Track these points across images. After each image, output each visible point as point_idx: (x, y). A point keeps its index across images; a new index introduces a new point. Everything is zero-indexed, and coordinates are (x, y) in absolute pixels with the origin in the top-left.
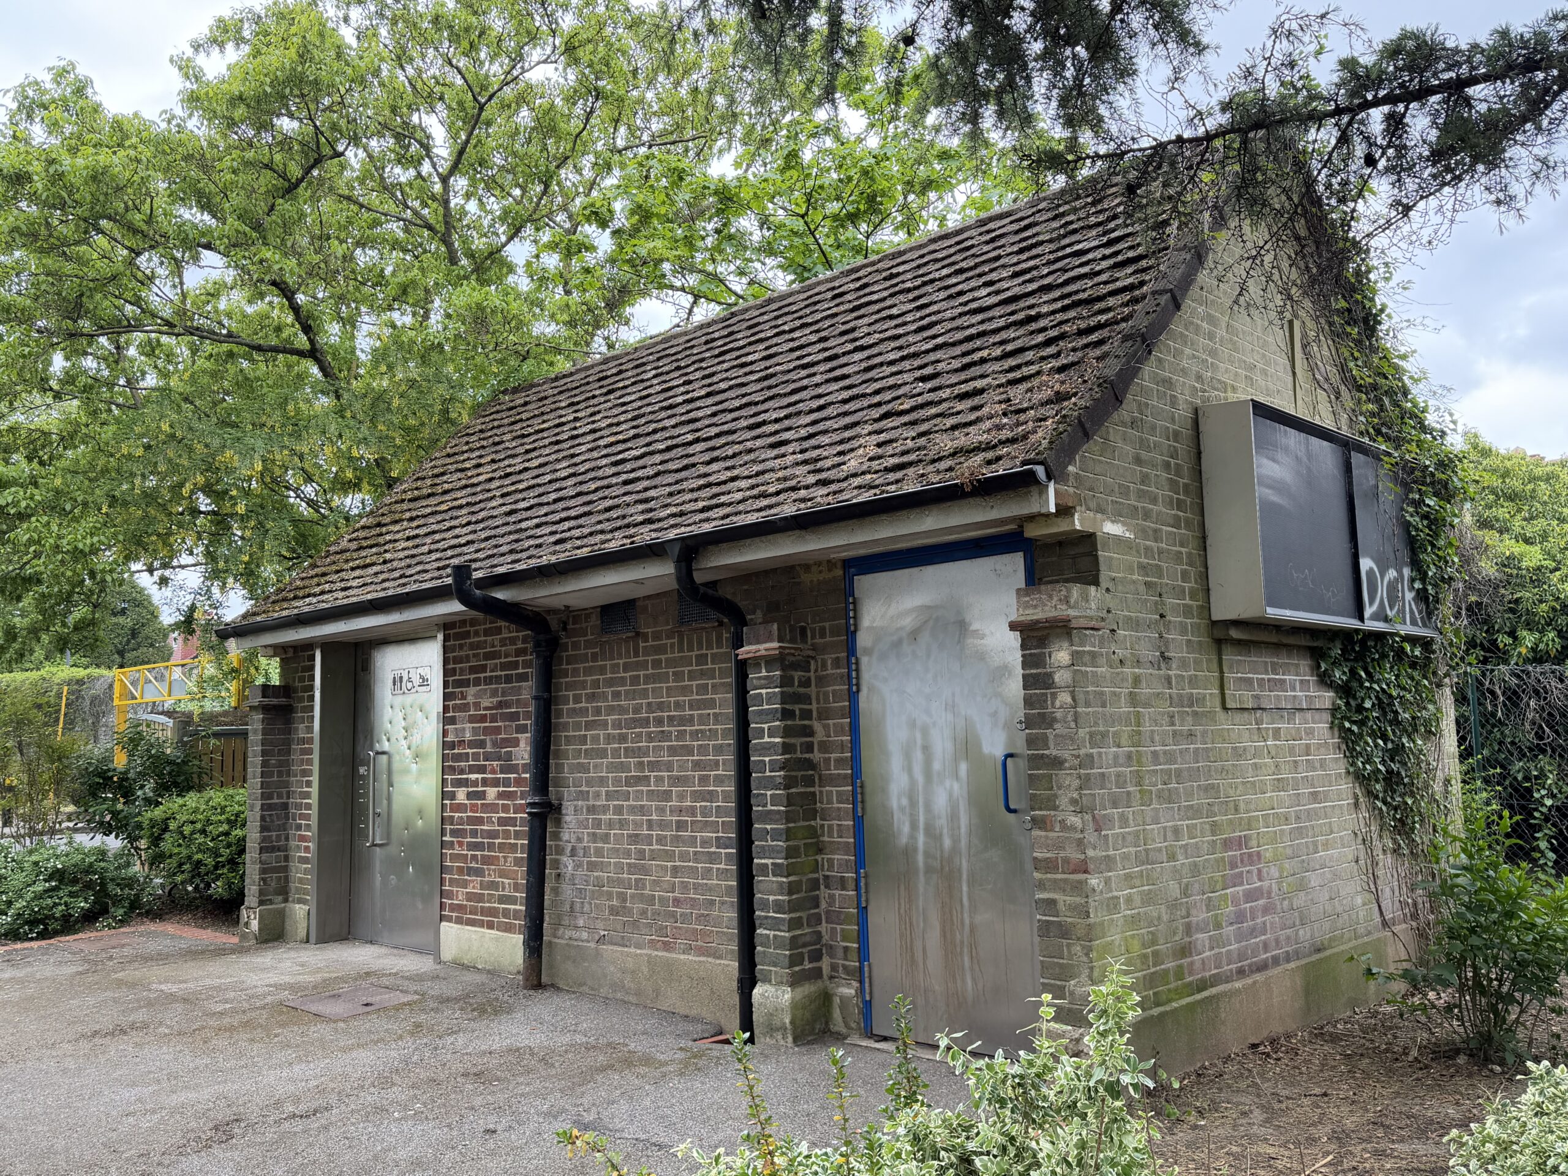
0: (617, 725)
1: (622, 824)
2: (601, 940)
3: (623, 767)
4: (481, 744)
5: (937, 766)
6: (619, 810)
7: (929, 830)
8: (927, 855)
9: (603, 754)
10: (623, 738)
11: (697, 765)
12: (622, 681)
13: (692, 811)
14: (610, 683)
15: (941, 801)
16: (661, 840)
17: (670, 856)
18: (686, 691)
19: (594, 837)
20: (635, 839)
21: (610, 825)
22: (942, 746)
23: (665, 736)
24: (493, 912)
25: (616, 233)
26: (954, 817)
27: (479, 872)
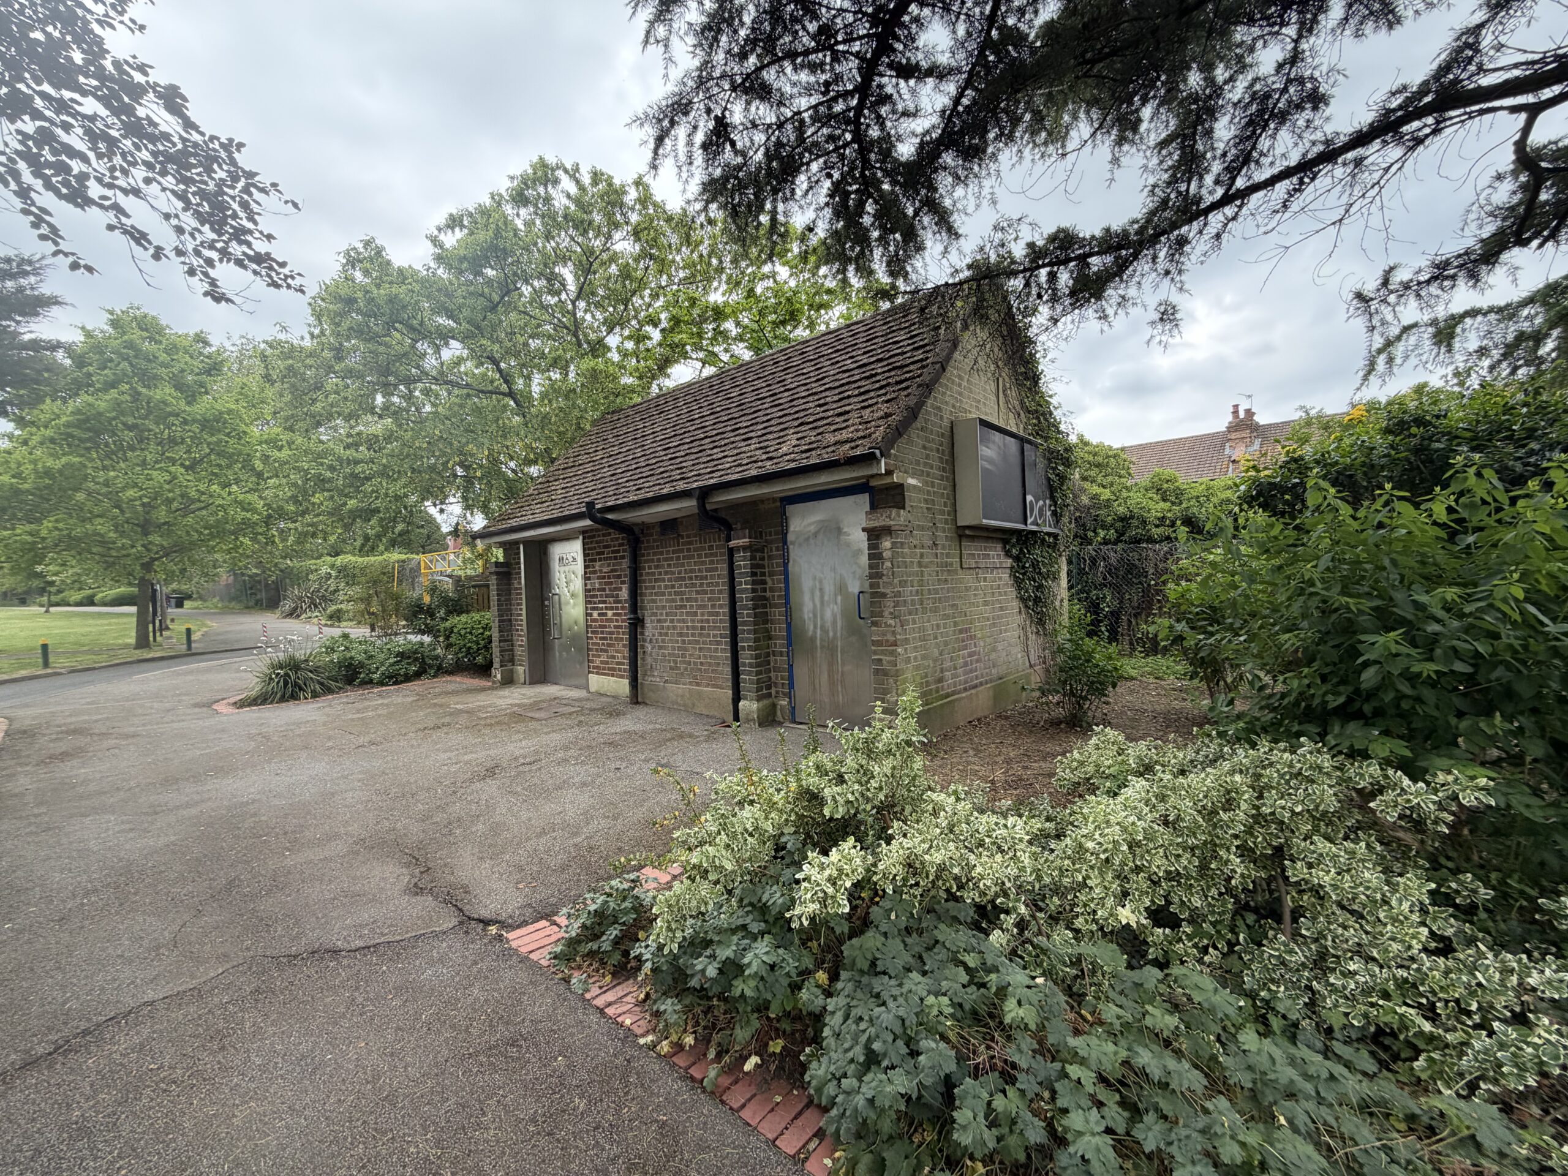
0: (670, 580)
1: (674, 628)
2: (666, 682)
3: (674, 601)
4: (604, 590)
5: (826, 598)
6: (672, 621)
7: (822, 627)
8: (822, 640)
9: (663, 594)
10: (673, 587)
11: (710, 599)
12: (672, 559)
13: (708, 621)
14: (666, 560)
15: (828, 614)
16: (693, 635)
17: (697, 642)
18: (703, 563)
19: (661, 634)
20: (680, 635)
21: (668, 628)
22: (829, 588)
23: (694, 585)
24: (614, 669)
25: (663, 330)
26: (834, 622)
27: (606, 651)
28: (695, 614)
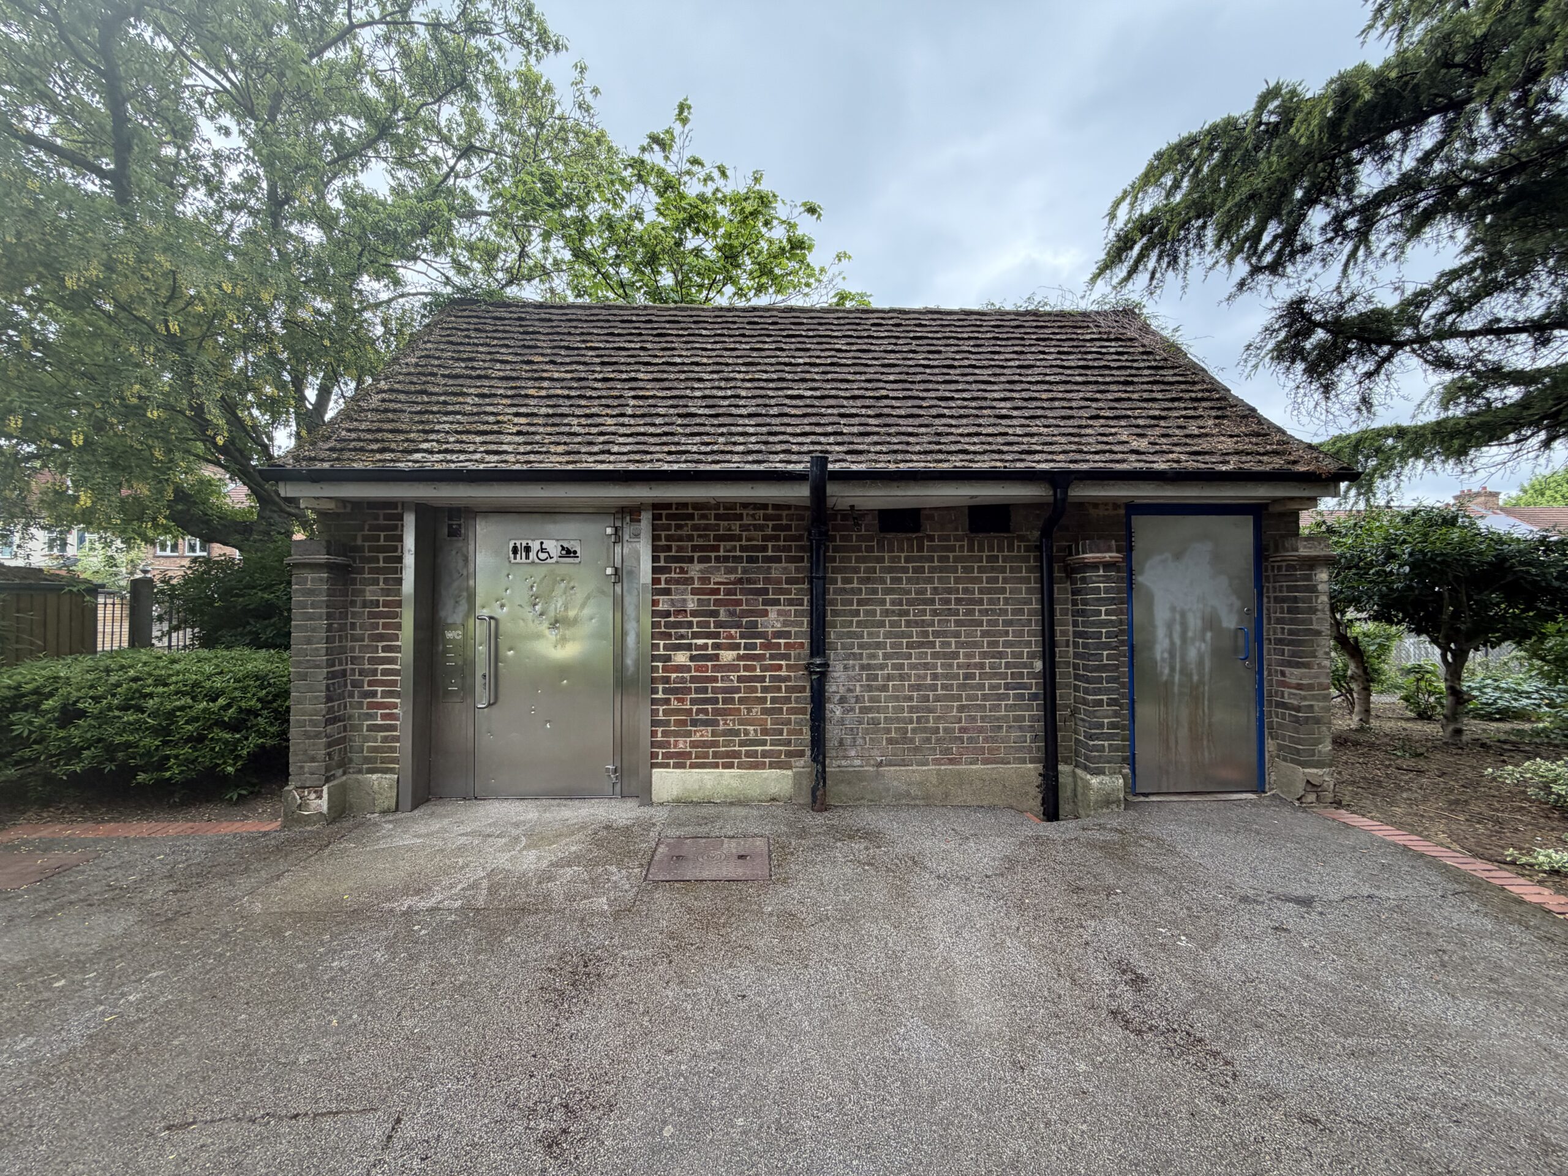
0: (897, 602)
1: (903, 677)
2: (880, 764)
3: (904, 635)
5: (1190, 634)
6: (898, 667)
7: (1183, 671)
8: (1181, 685)
9: (882, 624)
10: (904, 613)
11: (986, 634)
12: (903, 570)
13: (980, 666)
14: (889, 570)
16: (946, 687)
17: (956, 698)
18: (975, 580)
19: (870, 688)
20: (918, 688)
22: (1194, 623)
23: (952, 612)
26: (1201, 663)
27: (706, 723)
28: (955, 655)
